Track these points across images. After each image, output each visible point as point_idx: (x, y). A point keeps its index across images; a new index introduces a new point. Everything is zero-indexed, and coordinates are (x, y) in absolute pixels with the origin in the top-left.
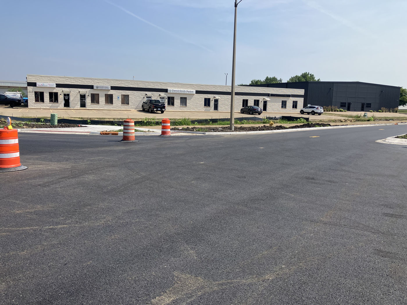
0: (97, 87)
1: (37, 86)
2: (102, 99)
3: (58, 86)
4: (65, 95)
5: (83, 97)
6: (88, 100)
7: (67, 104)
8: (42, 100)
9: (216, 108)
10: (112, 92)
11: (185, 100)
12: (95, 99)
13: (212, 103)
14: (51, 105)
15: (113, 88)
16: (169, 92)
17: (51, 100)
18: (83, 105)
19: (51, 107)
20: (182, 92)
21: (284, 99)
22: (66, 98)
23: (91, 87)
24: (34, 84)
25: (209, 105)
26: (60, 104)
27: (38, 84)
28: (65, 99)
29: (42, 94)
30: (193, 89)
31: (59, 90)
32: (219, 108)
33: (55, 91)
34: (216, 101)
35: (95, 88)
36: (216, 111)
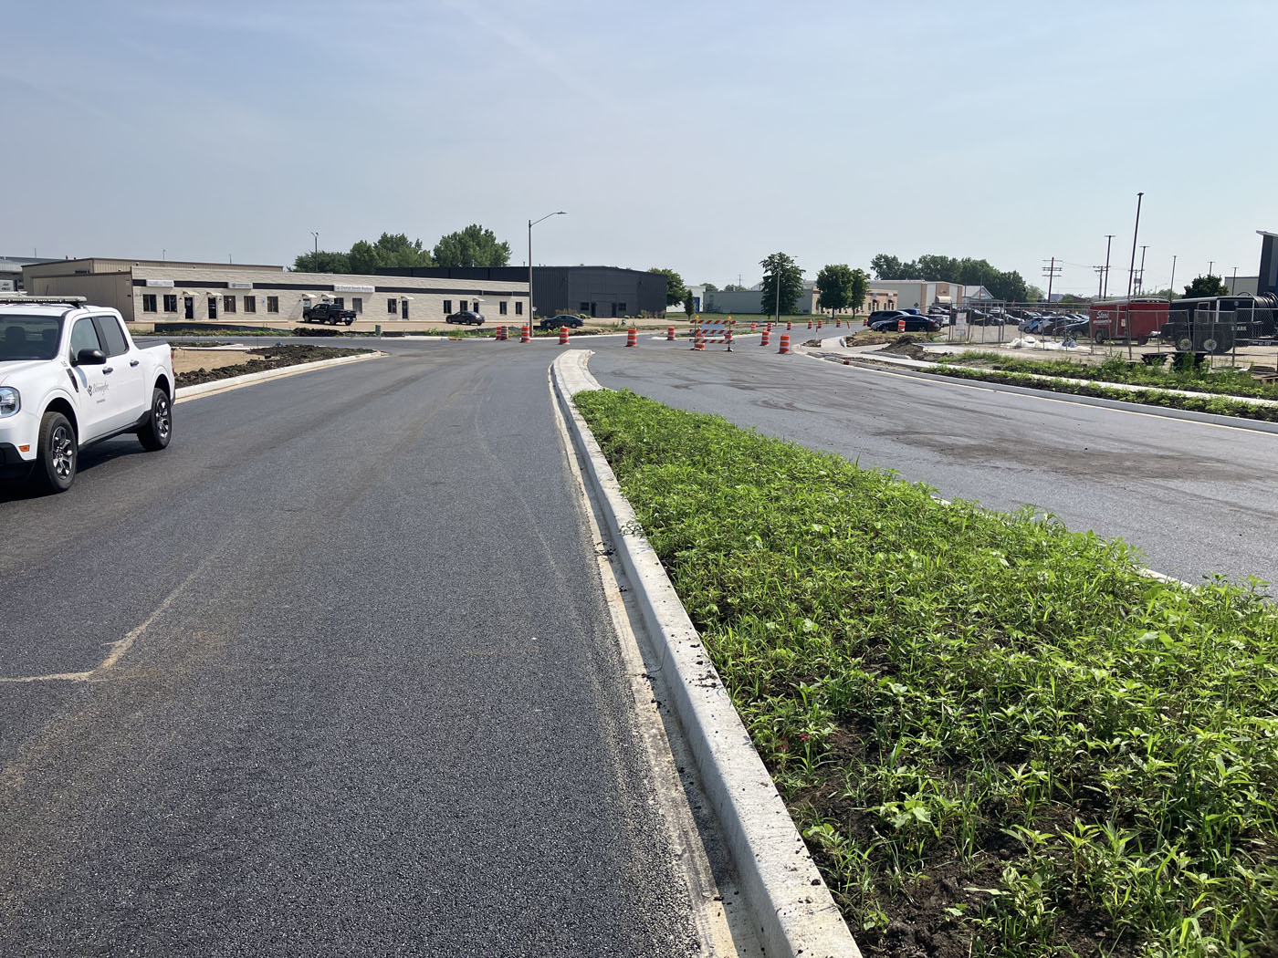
0: (234, 285)
1: (148, 285)
2: (240, 305)
3: (178, 284)
4: (186, 299)
5: (212, 301)
6: (220, 307)
7: (189, 314)
8: (154, 309)
9: (405, 315)
10: (254, 292)
11: (358, 303)
12: (230, 305)
13: (399, 307)
14: (166, 316)
15: (257, 286)
16: (336, 290)
17: (166, 309)
18: (213, 314)
19: (167, 319)
20: (356, 291)
21: (503, 299)
22: (189, 305)
23: (225, 285)
24: (143, 283)
25: (395, 311)
26: (181, 313)
27: (150, 282)
28: (186, 306)
29: (153, 297)
30: (370, 284)
31: (178, 292)
32: (410, 315)
33: (171, 293)
34: (405, 303)
35: (231, 287)
36: (406, 320)
